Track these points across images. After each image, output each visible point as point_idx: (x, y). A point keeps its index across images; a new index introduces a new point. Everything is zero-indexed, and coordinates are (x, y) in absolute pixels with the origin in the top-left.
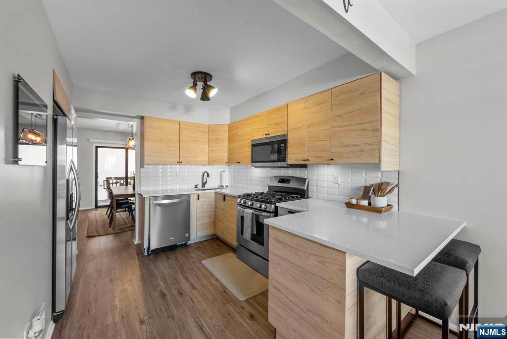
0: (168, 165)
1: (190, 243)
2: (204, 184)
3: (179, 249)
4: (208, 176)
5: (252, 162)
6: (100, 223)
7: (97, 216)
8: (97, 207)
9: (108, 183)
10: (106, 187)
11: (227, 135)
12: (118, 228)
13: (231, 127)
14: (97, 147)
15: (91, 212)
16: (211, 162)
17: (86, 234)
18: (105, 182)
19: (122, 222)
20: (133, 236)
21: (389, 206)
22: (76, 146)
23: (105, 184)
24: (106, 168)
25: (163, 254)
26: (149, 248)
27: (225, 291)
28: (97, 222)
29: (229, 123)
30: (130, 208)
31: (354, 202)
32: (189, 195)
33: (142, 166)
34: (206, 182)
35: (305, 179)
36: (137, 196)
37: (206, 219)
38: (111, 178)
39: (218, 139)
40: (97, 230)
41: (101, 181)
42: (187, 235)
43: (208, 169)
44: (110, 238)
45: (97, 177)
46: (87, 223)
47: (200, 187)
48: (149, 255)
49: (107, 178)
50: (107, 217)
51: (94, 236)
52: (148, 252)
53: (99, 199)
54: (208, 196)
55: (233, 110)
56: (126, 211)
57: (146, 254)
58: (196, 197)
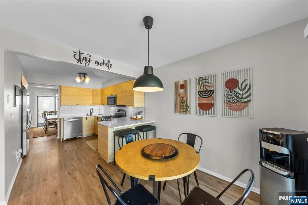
0: (73, 105)
1: (83, 137)
2: (91, 113)
3: (78, 139)
4: (92, 110)
5: (108, 104)
6: (40, 133)
7: (38, 130)
8: (38, 126)
9: (45, 115)
10: (43, 117)
11: (100, 93)
12: (50, 134)
13: (102, 90)
14: (38, 96)
15: (34, 129)
16: (94, 104)
17: (33, 136)
18: (43, 114)
19: (52, 132)
20: (57, 136)
21: (142, 118)
22: (29, 96)
23: (43, 115)
24: (43, 106)
25: (70, 141)
26: (63, 139)
27: (90, 148)
28: (38, 132)
29: (101, 88)
30: (55, 125)
31: (132, 117)
32: (82, 118)
33: (60, 106)
34: (92, 113)
35: (124, 110)
36: (58, 119)
37: (91, 127)
38: (47, 112)
39: (97, 95)
40: (38, 135)
41: (40, 113)
42: (81, 133)
43: (93, 107)
44: (46, 137)
45: (38, 112)
46: (33, 133)
47: (89, 114)
48: (63, 141)
49: (44, 112)
50: (44, 130)
51: (37, 137)
52: (63, 140)
53: (39, 122)
54: (92, 118)
55: (103, 84)
56: (54, 127)
57: (62, 141)
58: (86, 118)
